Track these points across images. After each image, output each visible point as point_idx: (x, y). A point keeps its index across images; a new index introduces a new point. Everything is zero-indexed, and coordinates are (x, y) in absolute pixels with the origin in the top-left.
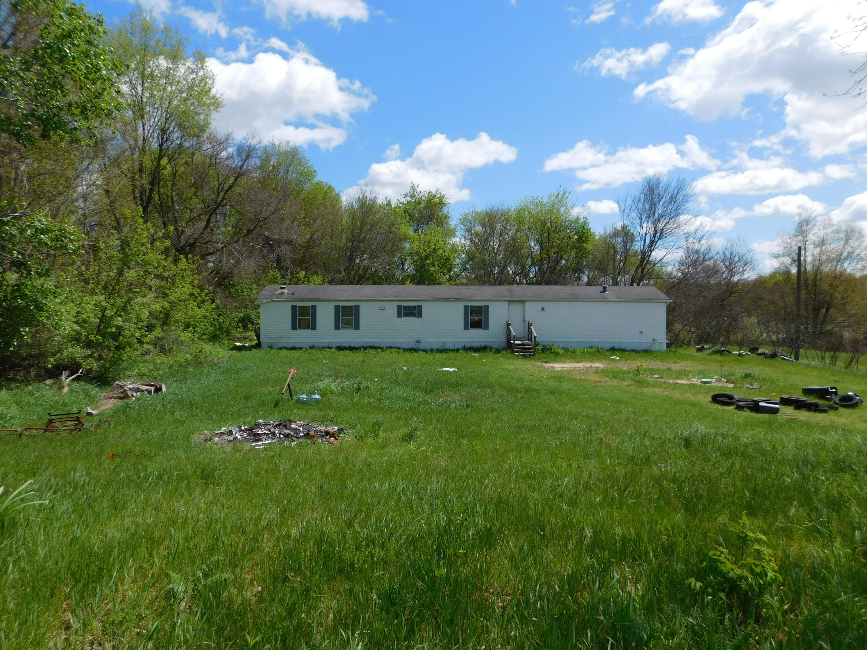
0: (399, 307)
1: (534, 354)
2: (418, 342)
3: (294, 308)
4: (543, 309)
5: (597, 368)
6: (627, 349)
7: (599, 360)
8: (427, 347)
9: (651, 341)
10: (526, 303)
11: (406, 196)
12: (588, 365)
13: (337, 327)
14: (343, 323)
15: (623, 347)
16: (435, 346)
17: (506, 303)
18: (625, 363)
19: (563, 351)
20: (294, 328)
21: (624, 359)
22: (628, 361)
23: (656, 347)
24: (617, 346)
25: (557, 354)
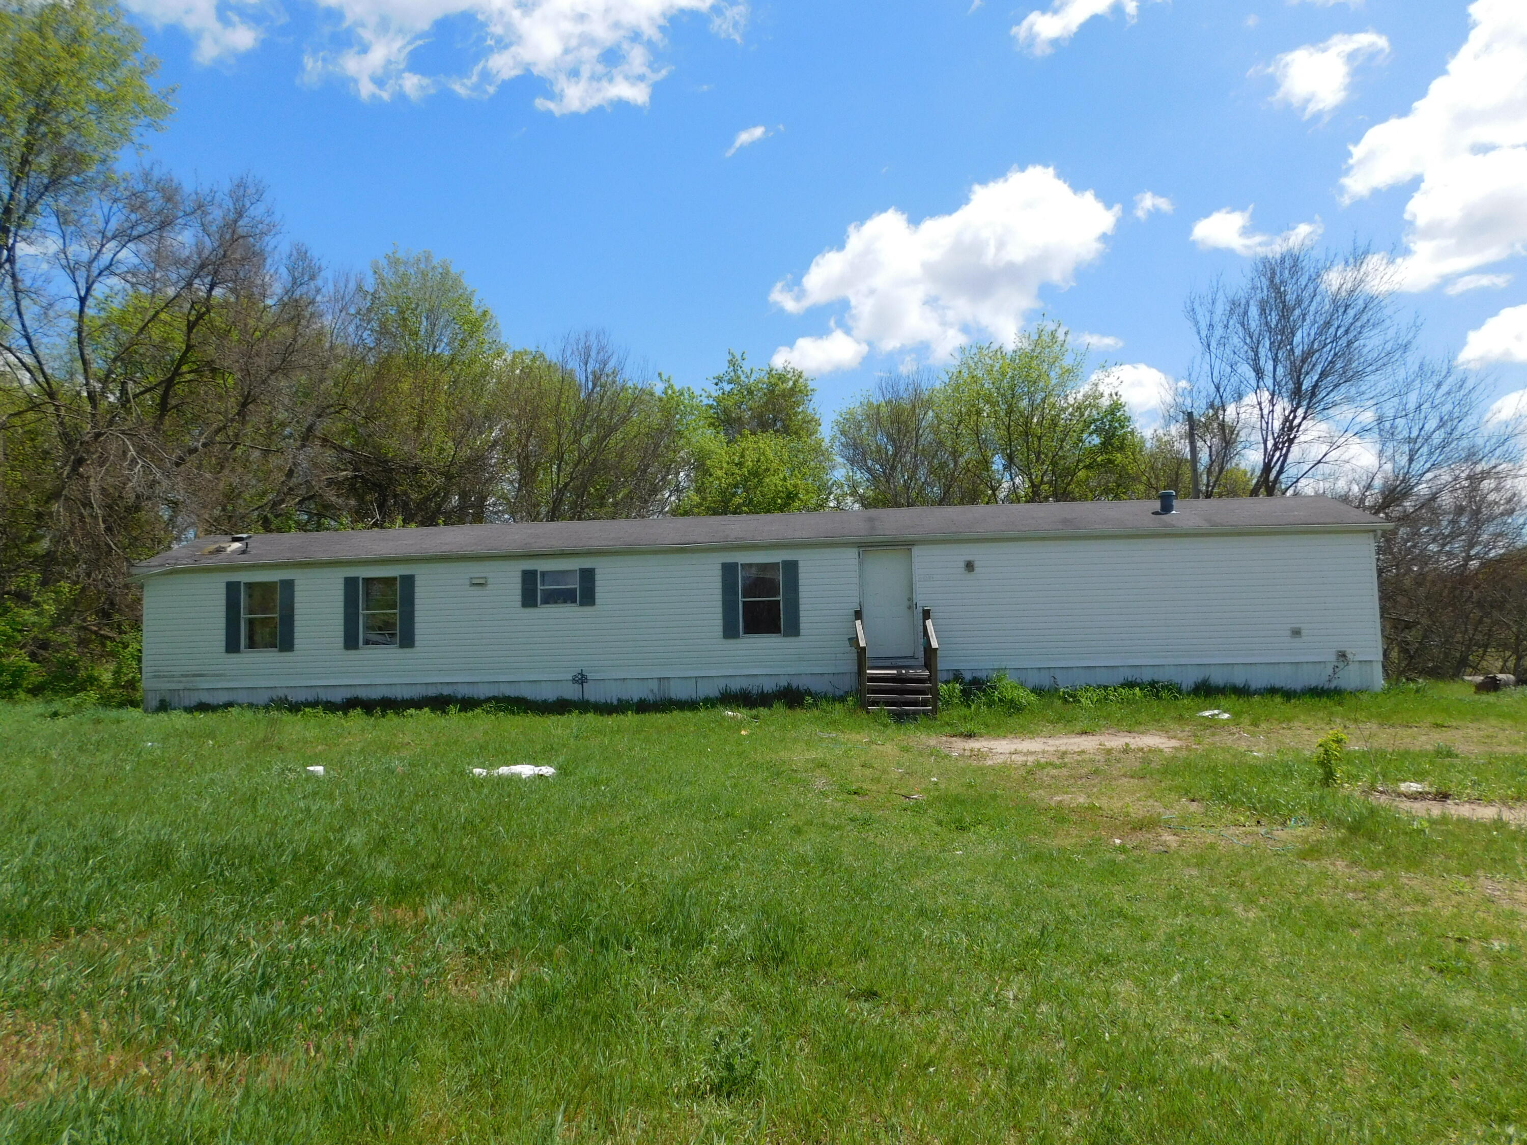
0: (529, 577)
1: (935, 710)
2: (581, 679)
3: (232, 589)
4: (970, 566)
5: (1147, 755)
6: (1255, 685)
7: (1157, 723)
8: (611, 694)
9: (1333, 658)
10: (916, 550)
11: (718, 381)
12: (1115, 742)
13: (351, 642)
14: (367, 628)
15: (1239, 679)
16: (635, 693)
17: (853, 553)
18: (1253, 735)
19: (1033, 698)
20: (232, 646)
21: (1246, 720)
22: (1264, 726)
23: (1350, 678)
24: (1218, 678)
25: (1014, 707)
